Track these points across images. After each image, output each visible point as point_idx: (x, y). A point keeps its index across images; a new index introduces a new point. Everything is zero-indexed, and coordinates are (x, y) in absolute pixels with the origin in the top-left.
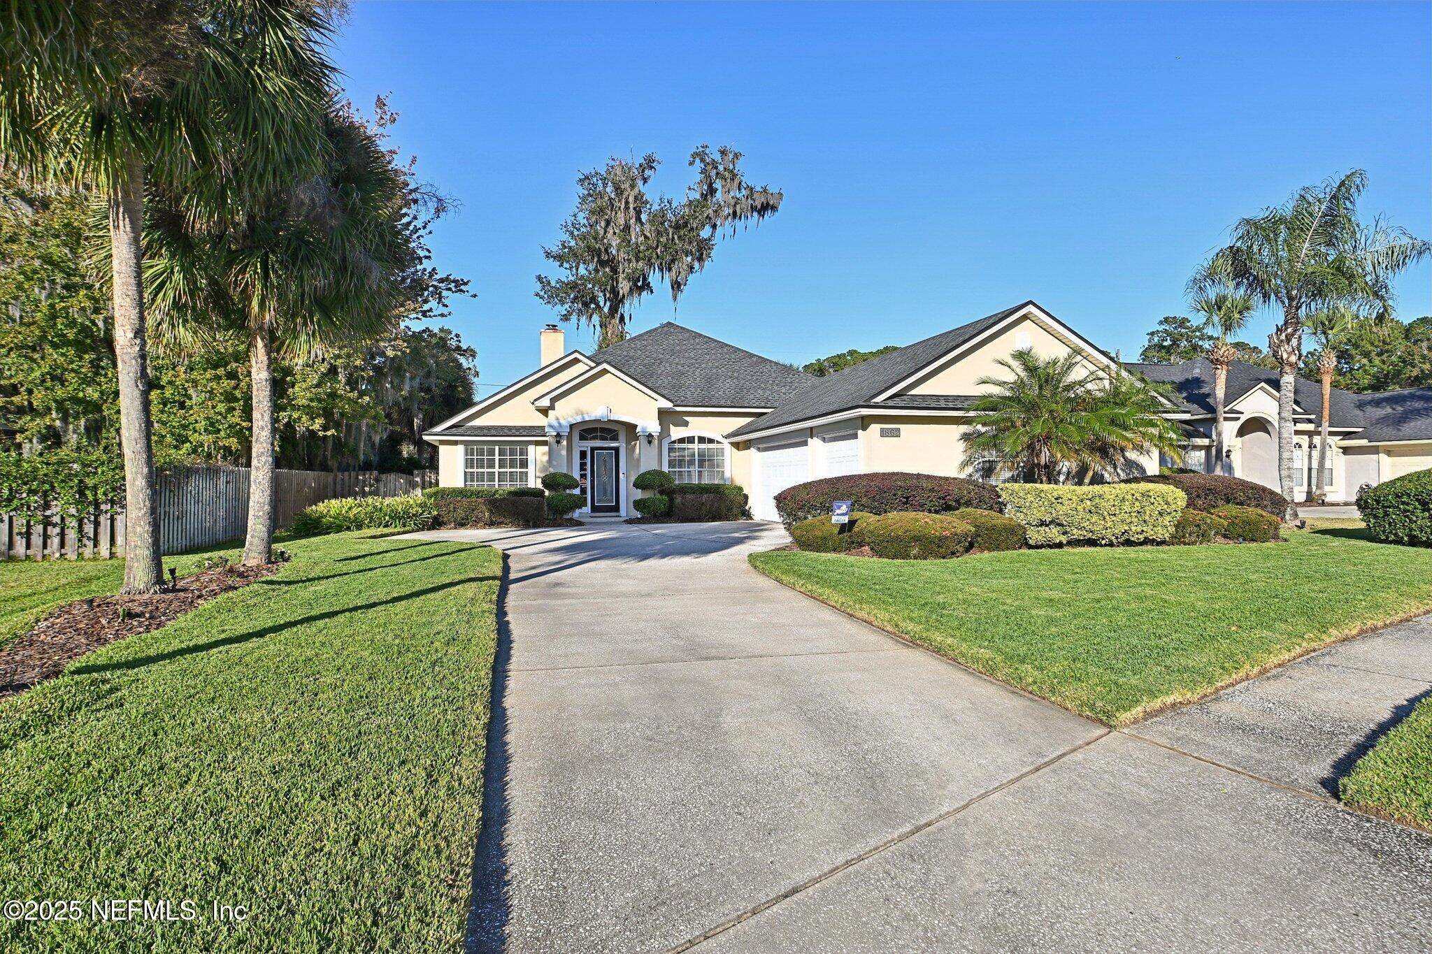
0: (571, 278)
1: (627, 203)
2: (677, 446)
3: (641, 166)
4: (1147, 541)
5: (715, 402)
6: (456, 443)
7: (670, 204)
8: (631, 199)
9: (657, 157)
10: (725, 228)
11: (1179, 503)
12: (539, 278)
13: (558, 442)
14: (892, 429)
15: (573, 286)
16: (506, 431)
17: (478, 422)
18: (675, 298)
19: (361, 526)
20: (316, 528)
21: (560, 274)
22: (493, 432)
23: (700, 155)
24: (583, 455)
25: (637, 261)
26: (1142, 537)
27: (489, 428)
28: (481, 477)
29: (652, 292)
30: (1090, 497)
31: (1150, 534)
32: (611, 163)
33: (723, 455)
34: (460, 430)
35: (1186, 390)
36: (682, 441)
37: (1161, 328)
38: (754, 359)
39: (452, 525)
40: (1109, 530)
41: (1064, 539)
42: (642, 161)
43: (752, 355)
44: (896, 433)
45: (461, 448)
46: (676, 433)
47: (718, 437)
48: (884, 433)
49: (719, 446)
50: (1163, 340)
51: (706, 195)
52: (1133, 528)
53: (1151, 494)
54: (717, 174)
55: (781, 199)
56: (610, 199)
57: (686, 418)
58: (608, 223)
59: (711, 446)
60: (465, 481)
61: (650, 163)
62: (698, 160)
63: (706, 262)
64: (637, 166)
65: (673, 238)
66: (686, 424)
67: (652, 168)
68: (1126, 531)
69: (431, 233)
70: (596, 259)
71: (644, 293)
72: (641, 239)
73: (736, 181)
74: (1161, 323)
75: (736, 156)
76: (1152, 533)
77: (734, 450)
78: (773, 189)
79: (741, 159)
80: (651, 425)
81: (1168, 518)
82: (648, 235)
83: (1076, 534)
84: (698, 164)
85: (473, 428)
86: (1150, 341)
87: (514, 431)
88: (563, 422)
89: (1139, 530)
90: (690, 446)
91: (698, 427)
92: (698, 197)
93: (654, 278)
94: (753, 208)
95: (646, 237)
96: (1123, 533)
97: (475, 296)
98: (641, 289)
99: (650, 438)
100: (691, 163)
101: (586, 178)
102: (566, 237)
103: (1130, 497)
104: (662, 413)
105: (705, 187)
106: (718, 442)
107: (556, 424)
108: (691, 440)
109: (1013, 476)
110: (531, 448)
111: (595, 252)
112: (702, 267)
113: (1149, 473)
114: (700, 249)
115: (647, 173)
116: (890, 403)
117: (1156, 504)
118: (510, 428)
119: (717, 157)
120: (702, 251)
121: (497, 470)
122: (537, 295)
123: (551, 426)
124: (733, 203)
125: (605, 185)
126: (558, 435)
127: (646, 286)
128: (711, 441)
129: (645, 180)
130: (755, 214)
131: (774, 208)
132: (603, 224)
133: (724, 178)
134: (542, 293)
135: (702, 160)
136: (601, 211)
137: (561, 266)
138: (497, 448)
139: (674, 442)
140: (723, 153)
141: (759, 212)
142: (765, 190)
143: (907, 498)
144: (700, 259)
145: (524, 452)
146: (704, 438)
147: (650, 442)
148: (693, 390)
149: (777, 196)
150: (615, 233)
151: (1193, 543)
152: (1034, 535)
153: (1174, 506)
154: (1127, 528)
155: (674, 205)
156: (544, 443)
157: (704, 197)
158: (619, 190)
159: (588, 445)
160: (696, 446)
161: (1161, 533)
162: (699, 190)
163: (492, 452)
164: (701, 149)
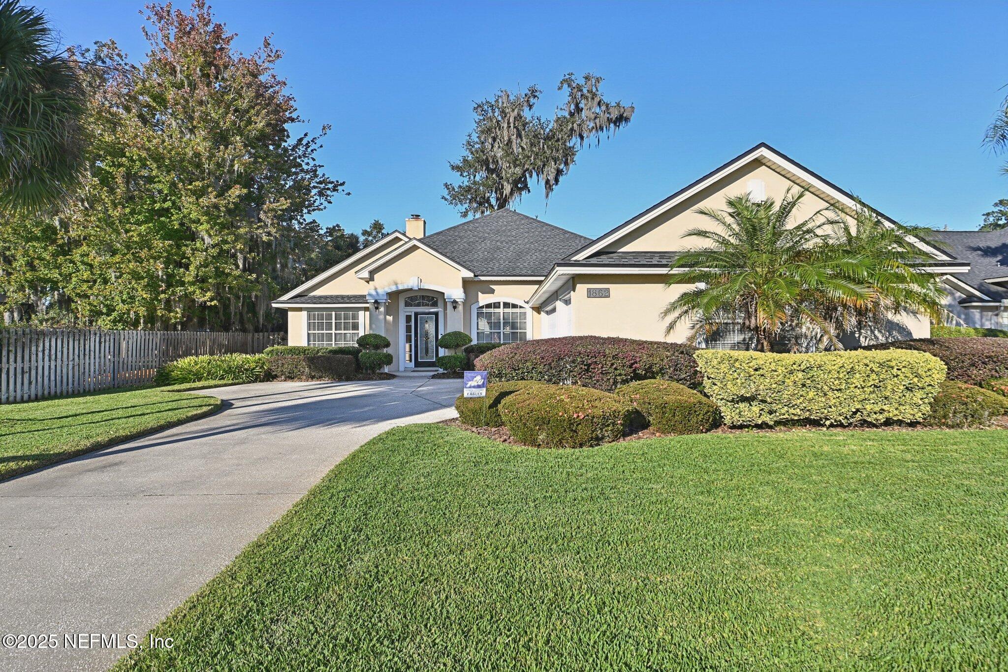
0: (466, 183)
1: (509, 123)
2: (485, 310)
3: (526, 95)
4: (888, 423)
5: (517, 271)
6: (300, 309)
7: (540, 120)
8: (512, 120)
9: (538, 88)
10: (591, 138)
11: (936, 376)
12: (446, 185)
13: (377, 308)
14: (601, 289)
15: (468, 189)
16: (339, 299)
17: (318, 293)
18: (547, 196)
19: (201, 378)
20: (168, 379)
21: (459, 181)
22: (329, 300)
23: (568, 81)
24: (408, 318)
25: (515, 167)
26: (882, 418)
27: (326, 297)
28: (321, 337)
29: (529, 191)
30: (802, 367)
31: (892, 412)
32: (500, 93)
33: (525, 318)
34: (303, 299)
35: (1001, 254)
36: (489, 306)
37: (996, 209)
38: (567, 236)
39: (283, 377)
40: (834, 409)
41: (768, 419)
42: (527, 92)
43: (566, 232)
44: (606, 294)
45: (305, 313)
46: (484, 299)
47: (520, 303)
48: (591, 294)
49: (522, 310)
50: (998, 219)
51: (574, 113)
52: (868, 407)
53: (893, 364)
54: (582, 95)
55: (633, 111)
56: (498, 122)
57: (492, 287)
58: (494, 139)
59: (515, 310)
60: (309, 340)
61: (533, 93)
62: (565, 86)
63: (571, 166)
64: (524, 96)
65: (543, 147)
66: (492, 291)
67: (535, 96)
68: (858, 410)
69: (321, 146)
70: (484, 168)
71: (523, 193)
72: (520, 150)
73: (597, 100)
74: (996, 205)
75: (598, 80)
76: (896, 412)
77: (535, 313)
78: (625, 104)
79: (601, 83)
80: (456, 293)
81: (919, 394)
82: (525, 147)
83: (784, 413)
84: (566, 89)
85: (314, 297)
86: (985, 221)
87: (346, 299)
88: (380, 291)
89: (877, 409)
90: (497, 310)
91: (502, 294)
92: (567, 115)
93: (532, 182)
94: (609, 120)
95: (523, 149)
96: (855, 413)
97: (349, 194)
98: (521, 189)
99: (455, 304)
100: (559, 89)
101: (479, 106)
102: (467, 153)
103: (862, 368)
104: (466, 282)
105: (573, 107)
106: (521, 307)
107: (374, 293)
108: (497, 305)
109: (744, 340)
110: (361, 313)
111: (486, 163)
112: (568, 170)
113: (916, 336)
114: (566, 156)
115: (532, 100)
116: (594, 261)
117: (902, 376)
118: (343, 297)
119: (582, 82)
120: (568, 155)
121: (333, 331)
122: (443, 198)
123: (370, 295)
124: (593, 118)
125: (493, 111)
126: (376, 302)
127: (526, 187)
128: (515, 306)
129: (530, 107)
130: (612, 125)
131: (627, 119)
132: (490, 140)
133: (587, 98)
134: (448, 197)
135: (569, 86)
136: (489, 130)
137: (461, 175)
138: (333, 313)
139: (482, 307)
140: (587, 78)
141: (615, 123)
142: (618, 104)
143: (589, 365)
144: (566, 164)
145: (355, 317)
146: (509, 304)
147: (455, 308)
148: (502, 262)
149: (630, 109)
150: (499, 147)
151: (959, 426)
152: (729, 415)
153: (928, 379)
154: (859, 406)
155: (542, 121)
156: (366, 309)
157: (572, 115)
158: (503, 113)
159: (412, 310)
160: (501, 310)
161: (908, 413)
162: (567, 109)
163: (329, 317)
164: (567, 76)
